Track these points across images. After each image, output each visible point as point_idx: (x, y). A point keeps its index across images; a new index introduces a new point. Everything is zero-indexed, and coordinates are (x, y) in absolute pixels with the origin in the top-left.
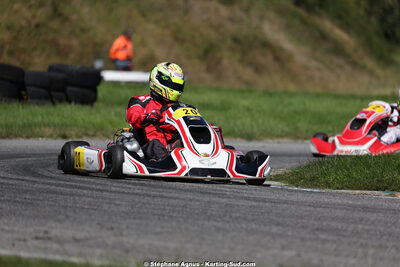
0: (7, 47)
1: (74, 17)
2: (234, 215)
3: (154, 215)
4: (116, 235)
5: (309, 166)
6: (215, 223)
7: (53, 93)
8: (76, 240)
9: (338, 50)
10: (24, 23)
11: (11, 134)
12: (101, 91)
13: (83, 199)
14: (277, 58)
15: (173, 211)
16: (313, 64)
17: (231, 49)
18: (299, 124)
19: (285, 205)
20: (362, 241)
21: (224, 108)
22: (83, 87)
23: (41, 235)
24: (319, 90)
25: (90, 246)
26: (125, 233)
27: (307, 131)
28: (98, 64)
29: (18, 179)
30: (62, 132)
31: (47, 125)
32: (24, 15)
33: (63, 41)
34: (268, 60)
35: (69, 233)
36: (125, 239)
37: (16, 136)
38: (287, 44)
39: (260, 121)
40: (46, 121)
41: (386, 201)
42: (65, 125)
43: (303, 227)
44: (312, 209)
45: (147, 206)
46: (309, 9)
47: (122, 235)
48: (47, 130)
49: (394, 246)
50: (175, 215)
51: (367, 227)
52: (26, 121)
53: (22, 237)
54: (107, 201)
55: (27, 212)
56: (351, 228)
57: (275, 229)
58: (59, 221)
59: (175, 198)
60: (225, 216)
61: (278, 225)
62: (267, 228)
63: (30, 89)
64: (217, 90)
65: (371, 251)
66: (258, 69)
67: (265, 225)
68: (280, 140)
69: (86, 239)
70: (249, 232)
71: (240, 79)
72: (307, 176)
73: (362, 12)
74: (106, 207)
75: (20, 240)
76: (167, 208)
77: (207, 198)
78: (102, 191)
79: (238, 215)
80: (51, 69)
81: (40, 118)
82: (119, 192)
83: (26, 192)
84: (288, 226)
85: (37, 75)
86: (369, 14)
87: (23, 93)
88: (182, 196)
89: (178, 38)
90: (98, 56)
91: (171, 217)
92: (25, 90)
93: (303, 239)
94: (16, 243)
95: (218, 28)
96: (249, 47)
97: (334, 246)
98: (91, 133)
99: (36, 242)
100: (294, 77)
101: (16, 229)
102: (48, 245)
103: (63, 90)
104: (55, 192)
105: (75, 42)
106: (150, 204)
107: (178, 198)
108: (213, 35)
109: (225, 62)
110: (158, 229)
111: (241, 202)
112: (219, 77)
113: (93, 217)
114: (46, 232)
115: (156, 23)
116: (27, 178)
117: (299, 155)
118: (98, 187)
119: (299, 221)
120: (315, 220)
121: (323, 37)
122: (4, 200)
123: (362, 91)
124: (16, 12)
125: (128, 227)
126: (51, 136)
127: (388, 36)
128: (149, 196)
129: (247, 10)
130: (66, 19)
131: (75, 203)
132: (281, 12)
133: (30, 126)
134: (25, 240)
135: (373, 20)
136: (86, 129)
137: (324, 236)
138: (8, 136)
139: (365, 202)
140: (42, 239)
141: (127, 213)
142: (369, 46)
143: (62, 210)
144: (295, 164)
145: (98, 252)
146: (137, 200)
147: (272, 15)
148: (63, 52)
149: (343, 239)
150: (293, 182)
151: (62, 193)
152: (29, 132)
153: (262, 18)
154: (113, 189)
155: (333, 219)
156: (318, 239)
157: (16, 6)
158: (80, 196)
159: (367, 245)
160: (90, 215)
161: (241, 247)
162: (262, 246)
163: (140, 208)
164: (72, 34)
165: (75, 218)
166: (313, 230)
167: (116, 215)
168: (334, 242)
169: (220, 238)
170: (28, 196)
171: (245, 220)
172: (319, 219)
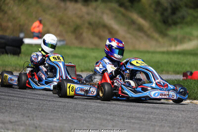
1: (10, 12)
2: (89, 110)
3: (49, 110)
4: (30, 120)
6: (79, 114)
8: (11, 122)
9: (140, 29)
12: (23, 48)
13: (14, 102)
14: (110, 33)
15: (59, 108)
16: (128, 36)
17: (87, 28)
19: (114, 105)
20: (152, 123)
21: (84, 57)
22: (15, 46)
24: (131, 48)
25: (18, 125)
26: (35, 118)
28: (22, 35)
30: (4, 69)
33: (4, 24)
34: (106, 34)
35: (7, 119)
36: (35, 122)
38: (115, 25)
42: (6, 66)
43: (123, 116)
44: (128, 107)
45: (46, 105)
46: (126, 8)
47: (34, 120)
49: (168, 126)
50: (60, 110)
51: (155, 117)
54: (26, 103)
56: (146, 117)
57: (109, 117)
58: (2, 113)
59: (60, 102)
60: (85, 110)
61: (111, 115)
62: (105, 117)
64: (81, 48)
65: (157, 128)
66: (101, 38)
67: (104, 115)
69: (16, 122)
70: (96, 118)
71: (92, 43)
74: (25, 106)
76: (56, 106)
78: (24, 98)
79: (91, 110)
82: (32, 99)
84: (116, 116)
86: (156, 11)
89: (61, 22)
90: (21, 31)
91: (58, 111)
93: (123, 122)
95: (81, 17)
96: (97, 27)
97: (139, 126)
98: (18, 69)
103: (4, 48)
105: (10, 24)
106: (48, 105)
108: (78, 21)
109: (85, 35)
110: (52, 117)
112: (82, 42)
113: (19, 111)
115: (51, 15)
118: (22, 96)
119: (121, 113)
120: (129, 113)
121: (133, 22)
123: (152, 49)
125: (36, 116)
127: (165, 22)
128: (46, 100)
129: (95, 9)
130: (6, 13)
131: (10, 104)
132: (112, 10)
135: (158, 14)
136: (16, 67)
137: (133, 121)
141: (36, 109)
142: (156, 27)
143: (4, 108)
145: (22, 128)
146: (41, 102)
147: (107, 11)
148: (5, 29)
149: (143, 122)
151: (4, 99)
153: (103, 13)
154: (29, 97)
155: (138, 112)
156: (130, 122)
158: (13, 100)
159: (155, 125)
160: (18, 110)
161: (92, 126)
162: (103, 125)
163: (42, 106)
164: (8, 20)
165: (10, 112)
166: (128, 118)
167: (31, 110)
168: (138, 123)
169: (82, 121)
171: (94, 112)
172: (131, 112)
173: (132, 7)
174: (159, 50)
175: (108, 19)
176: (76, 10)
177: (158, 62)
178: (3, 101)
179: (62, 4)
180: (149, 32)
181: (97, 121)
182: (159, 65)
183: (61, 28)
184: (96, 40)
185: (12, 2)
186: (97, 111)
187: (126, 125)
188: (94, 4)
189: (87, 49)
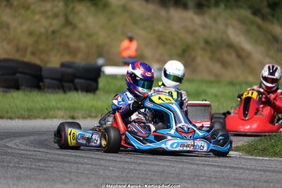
0: (30, 49)
1: (81, 25)
2: (201, 178)
3: (138, 178)
6: (186, 185)
7: (65, 84)
10: (43, 30)
11: (31, 116)
13: (85, 166)
14: (239, 56)
15: (154, 175)
16: (267, 60)
17: (204, 49)
19: (241, 171)
22: (87, 79)
28: (100, 61)
29: (34, 151)
30: (72, 114)
31: (59, 109)
32: (42, 25)
33: (73, 44)
34: (231, 57)
37: (36, 118)
38: (246, 44)
39: (225, 104)
40: (59, 105)
42: (74, 109)
45: (134, 171)
46: (264, 18)
50: (155, 178)
52: (42, 105)
54: (103, 167)
55: (40, 176)
58: (64, 183)
59: (156, 165)
60: (194, 179)
61: (235, 185)
63: (47, 81)
66: (224, 64)
67: (225, 186)
71: (210, 72)
72: (260, 147)
74: (101, 172)
76: (149, 173)
77: (181, 166)
79: (204, 178)
80: (63, 65)
81: (54, 103)
82: (112, 161)
83: (40, 160)
85: (52, 70)
87: (41, 84)
88: (161, 164)
89: (162, 41)
90: (100, 55)
91: (152, 180)
92: (43, 82)
95: (193, 33)
96: (218, 48)
98: (93, 115)
100: (253, 71)
103: (72, 81)
104: (63, 161)
105: (82, 45)
106: (137, 170)
107: (158, 165)
108: (189, 39)
109: (199, 60)
111: (207, 168)
113: (91, 180)
115: (145, 29)
116: (42, 150)
119: (252, 183)
120: (264, 182)
121: (275, 39)
122: (23, 167)
124: (37, 21)
126: (63, 117)
128: (135, 163)
129: (215, 20)
130: (74, 27)
131: (77, 169)
132: (242, 21)
133: (46, 109)
136: (90, 112)
138: (29, 118)
141: (117, 177)
143: (68, 175)
146: (126, 167)
147: (235, 22)
148: (73, 52)
151: (68, 162)
152: (45, 113)
153: (227, 25)
154: (108, 158)
157: (37, 17)
158: (82, 164)
160: (89, 179)
163: (128, 173)
164: (80, 38)
165: (77, 181)
167: (109, 178)
170: (41, 164)
171: (209, 182)
172: (267, 182)
173: (273, 15)
175: (235, 35)
176: (183, 20)
178: (66, 165)
179: (163, 12)
183: (161, 49)
184: (217, 68)
188: (213, 11)
189: (202, 81)
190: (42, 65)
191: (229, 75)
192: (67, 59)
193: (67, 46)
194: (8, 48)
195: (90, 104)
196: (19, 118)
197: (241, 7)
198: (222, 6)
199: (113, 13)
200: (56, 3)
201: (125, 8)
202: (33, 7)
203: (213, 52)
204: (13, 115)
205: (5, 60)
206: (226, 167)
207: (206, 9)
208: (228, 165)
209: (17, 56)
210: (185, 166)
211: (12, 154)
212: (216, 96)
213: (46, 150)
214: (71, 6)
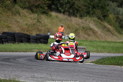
0: (26, 29)
2: (81, 72)
3: (61, 71)
4: (51, 76)
5: (100, 59)
6: (76, 74)
7: (37, 41)
8: (41, 78)
9: (109, 30)
10: (30, 24)
12: (49, 40)
13: (43, 67)
14: (93, 32)
16: (102, 34)
17: (82, 30)
18: (99, 49)
19: (94, 69)
20: (113, 78)
22: (45, 39)
23: (32, 76)
24: (104, 40)
27: (100, 51)
28: (49, 34)
29: (27, 62)
30: (39, 51)
31: (35, 49)
32: (30, 22)
33: (40, 28)
34: (91, 33)
36: (53, 77)
37: (28, 52)
38: (96, 29)
39: (89, 48)
40: (35, 48)
41: (119, 68)
42: (40, 49)
43: (98, 75)
45: (60, 69)
46: (101, 20)
48: (36, 50)
51: (114, 75)
52: (30, 48)
53: (28, 77)
55: (29, 71)
56: (110, 75)
57: (91, 75)
58: (37, 73)
60: (79, 72)
61: (92, 74)
62: (89, 75)
63: (32, 40)
66: (89, 35)
68: (94, 53)
69: (44, 77)
70: (84, 76)
71: (84, 37)
72: (100, 62)
73: (114, 21)
74: (49, 69)
75: (27, 77)
77: (75, 67)
80: (37, 35)
81: (34, 47)
84: (94, 74)
85: (33, 36)
86: (116, 22)
88: (68, 67)
89: (69, 27)
90: (49, 32)
91: (65, 72)
92: (30, 40)
93: (98, 78)
94: (26, 78)
95: (79, 25)
96: (87, 30)
97: (106, 79)
99: (31, 78)
100: (98, 37)
101: (26, 75)
102: (34, 79)
103: (40, 40)
104: (37, 66)
105: (43, 28)
107: (67, 67)
108: (78, 27)
109: (80, 33)
110: (62, 75)
111: (83, 68)
113: (46, 72)
114: (34, 76)
115: (63, 23)
117: (98, 56)
118: (48, 64)
119: (97, 73)
121: (105, 27)
122: (24, 68)
123: (115, 41)
124: (29, 21)
125: (54, 75)
127: (121, 27)
128: (60, 67)
129: (86, 21)
130: (41, 23)
131: (41, 68)
132: (94, 21)
134: (28, 78)
135: (117, 23)
139: (114, 68)
140: (33, 77)
141: (54, 71)
142: (117, 30)
143: (38, 70)
144: (97, 59)
146: (57, 68)
147: (92, 22)
148: (40, 31)
149: (108, 78)
150: (96, 63)
152: (31, 50)
153: (90, 23)
154: (51, 65)
156: (102, 78)
157: (28, 19)
161: (82, 79)
162: (88, 79)
164: (42, 26)
165: (41, 72)
166: (101, 75)
167: (51, 71)
168: (106, 78)
169: (77, 77)
170: (30, 67)
171: (84, 73)
172: (102, 73)
173: (104, 20)
174: (118, 41)
175: (92, 26)
176: (75, 21)
177: (117, 47)
179: (69, 18)
180: (113, 32)
181: (85, 77)
182: (118, 48)
183: (68, 30)
184: (86, 36)
185: (44, 17)
186: (85, 72)
187: (99, 79)
188: (85, 18)
190: (30, 35)
191: (90, 38)
192: (38, 33)
193: (38, 29)
194: (19, 29)
195: (46, 48)
196: (22, 52)
197: (94, 17)
198: (88, 16)
199: (53, 18)
200: (35, 15)
201: (57, 17)
202: (27, 16)
203: (85, 31)
204: (21, 51)
205: (18, 33)
206: (89, 68)
207: (83, 17)
208: (90, 67)
209: (22, 32)
210: (76, 68)
211: (20, 63)
212: (86, 45)
213: (31, 62)
214: (40, 16)
